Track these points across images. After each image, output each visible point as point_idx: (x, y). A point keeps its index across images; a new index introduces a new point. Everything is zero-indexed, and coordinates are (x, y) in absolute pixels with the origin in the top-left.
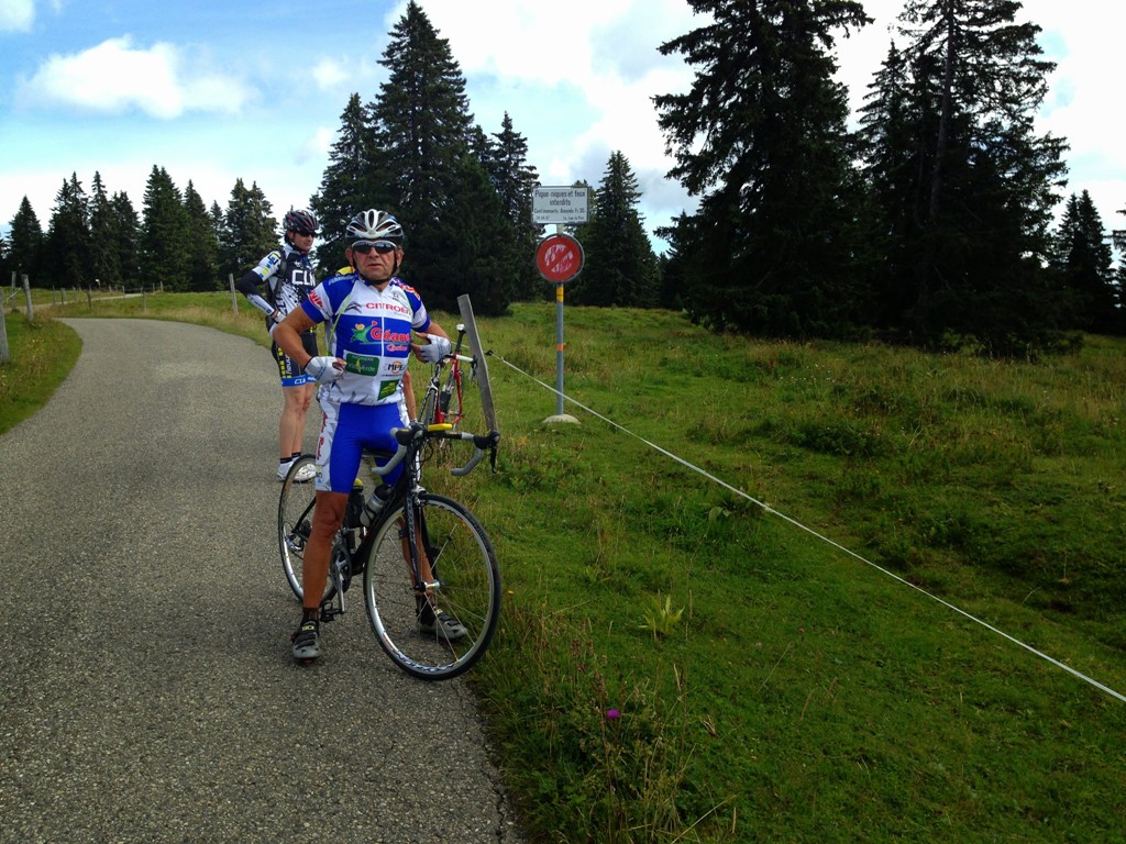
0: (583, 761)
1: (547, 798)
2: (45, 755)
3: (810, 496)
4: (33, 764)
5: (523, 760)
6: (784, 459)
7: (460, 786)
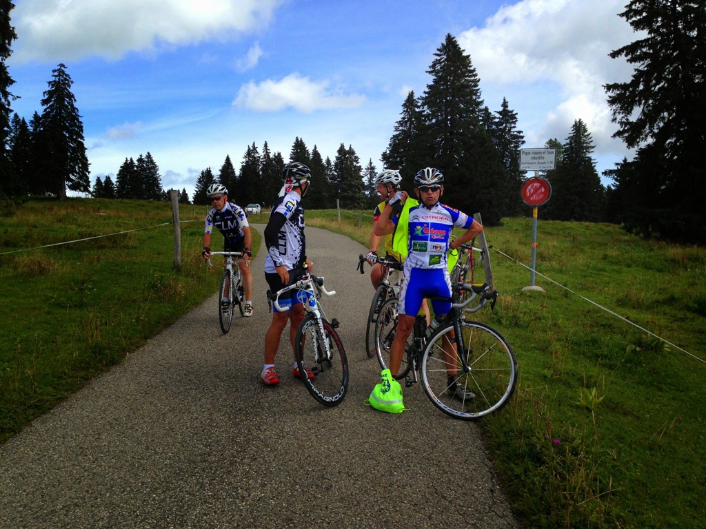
1: (517, 476)
4: (267, 433)
5: (505, 459)
7: (471, 467)
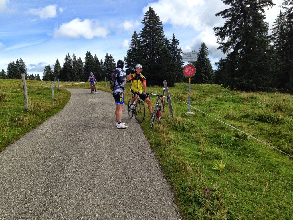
0: (200, 204)
1: (190, 214)
2: (64, 195)
3: (261, 134)
4: (61, 197)
5: (183, 203)
6: (253, 124)
7: (166, 209)
